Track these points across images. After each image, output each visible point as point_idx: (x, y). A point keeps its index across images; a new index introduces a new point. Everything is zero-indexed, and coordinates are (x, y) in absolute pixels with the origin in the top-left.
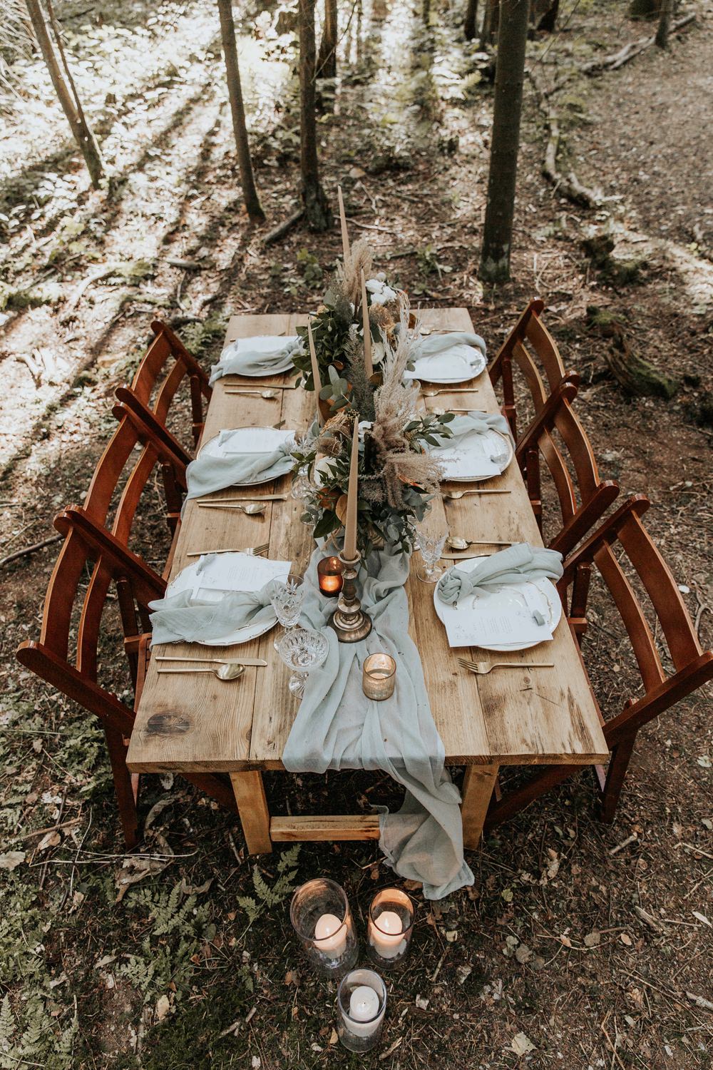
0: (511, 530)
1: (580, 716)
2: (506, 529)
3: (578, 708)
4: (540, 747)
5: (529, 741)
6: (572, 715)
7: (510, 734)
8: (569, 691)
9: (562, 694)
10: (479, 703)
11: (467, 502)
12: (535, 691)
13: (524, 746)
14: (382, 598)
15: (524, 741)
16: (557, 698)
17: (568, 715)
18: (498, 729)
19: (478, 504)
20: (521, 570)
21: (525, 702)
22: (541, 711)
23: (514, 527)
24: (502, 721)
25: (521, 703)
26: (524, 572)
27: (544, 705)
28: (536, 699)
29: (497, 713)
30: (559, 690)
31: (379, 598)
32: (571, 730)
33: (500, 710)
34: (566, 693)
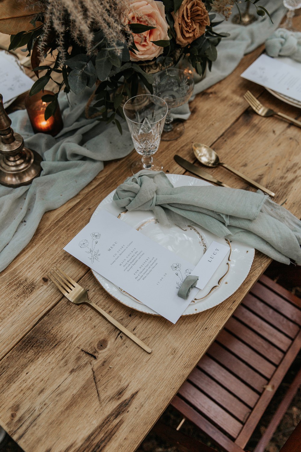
0: (282, 178)
1: (110, 436)
2: (279, 173)
3: (118, 426)
4: (21, 431)
5: (19, 415)
6: (101, 426)
7: (14, 386)
8: (133, 396)
9: (120, 393)
10: (28, 328)
11: (269, 125)
12: (96, 363)
13: (9, 414)
14: (66, 160)
15: (16, 408)
16: (111, 391)
17: (96, 423)
18: (11, 371)
19: (278, 133)
20: (227, 221)
21: (71, 365)
22: (74, 391)
23: (290, 176)
24: (25, 366)
25: (66, 363)
26: (229, 227)
27: (85, 388)
28: (86, 373)
29: (31, 353)
30: (124, 384)
31: (64, 158)
32: (79, 444)
33: (37, 354)
34: (127, 395)
